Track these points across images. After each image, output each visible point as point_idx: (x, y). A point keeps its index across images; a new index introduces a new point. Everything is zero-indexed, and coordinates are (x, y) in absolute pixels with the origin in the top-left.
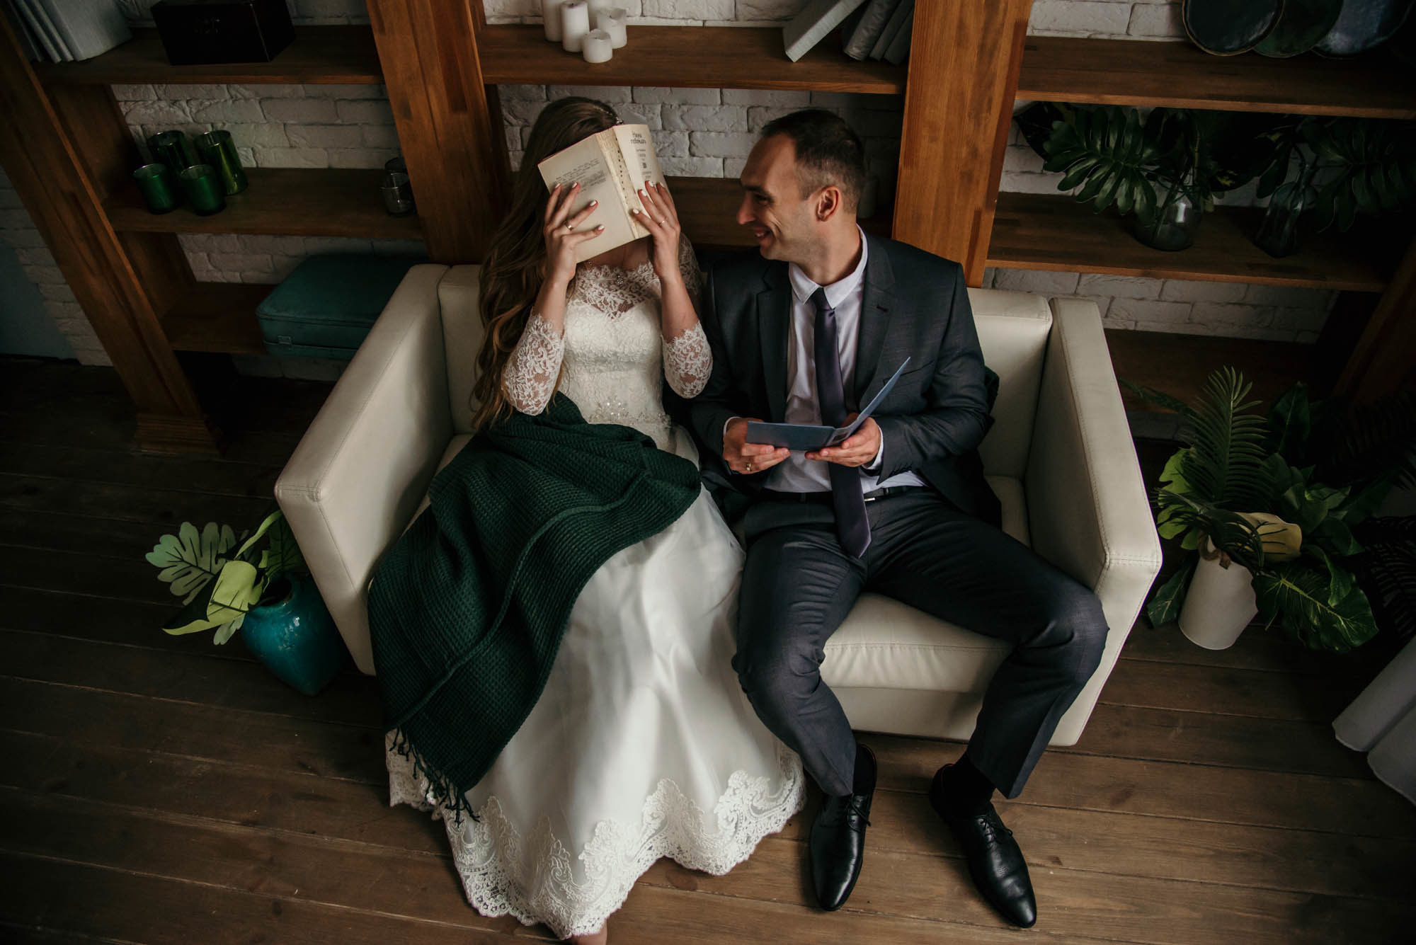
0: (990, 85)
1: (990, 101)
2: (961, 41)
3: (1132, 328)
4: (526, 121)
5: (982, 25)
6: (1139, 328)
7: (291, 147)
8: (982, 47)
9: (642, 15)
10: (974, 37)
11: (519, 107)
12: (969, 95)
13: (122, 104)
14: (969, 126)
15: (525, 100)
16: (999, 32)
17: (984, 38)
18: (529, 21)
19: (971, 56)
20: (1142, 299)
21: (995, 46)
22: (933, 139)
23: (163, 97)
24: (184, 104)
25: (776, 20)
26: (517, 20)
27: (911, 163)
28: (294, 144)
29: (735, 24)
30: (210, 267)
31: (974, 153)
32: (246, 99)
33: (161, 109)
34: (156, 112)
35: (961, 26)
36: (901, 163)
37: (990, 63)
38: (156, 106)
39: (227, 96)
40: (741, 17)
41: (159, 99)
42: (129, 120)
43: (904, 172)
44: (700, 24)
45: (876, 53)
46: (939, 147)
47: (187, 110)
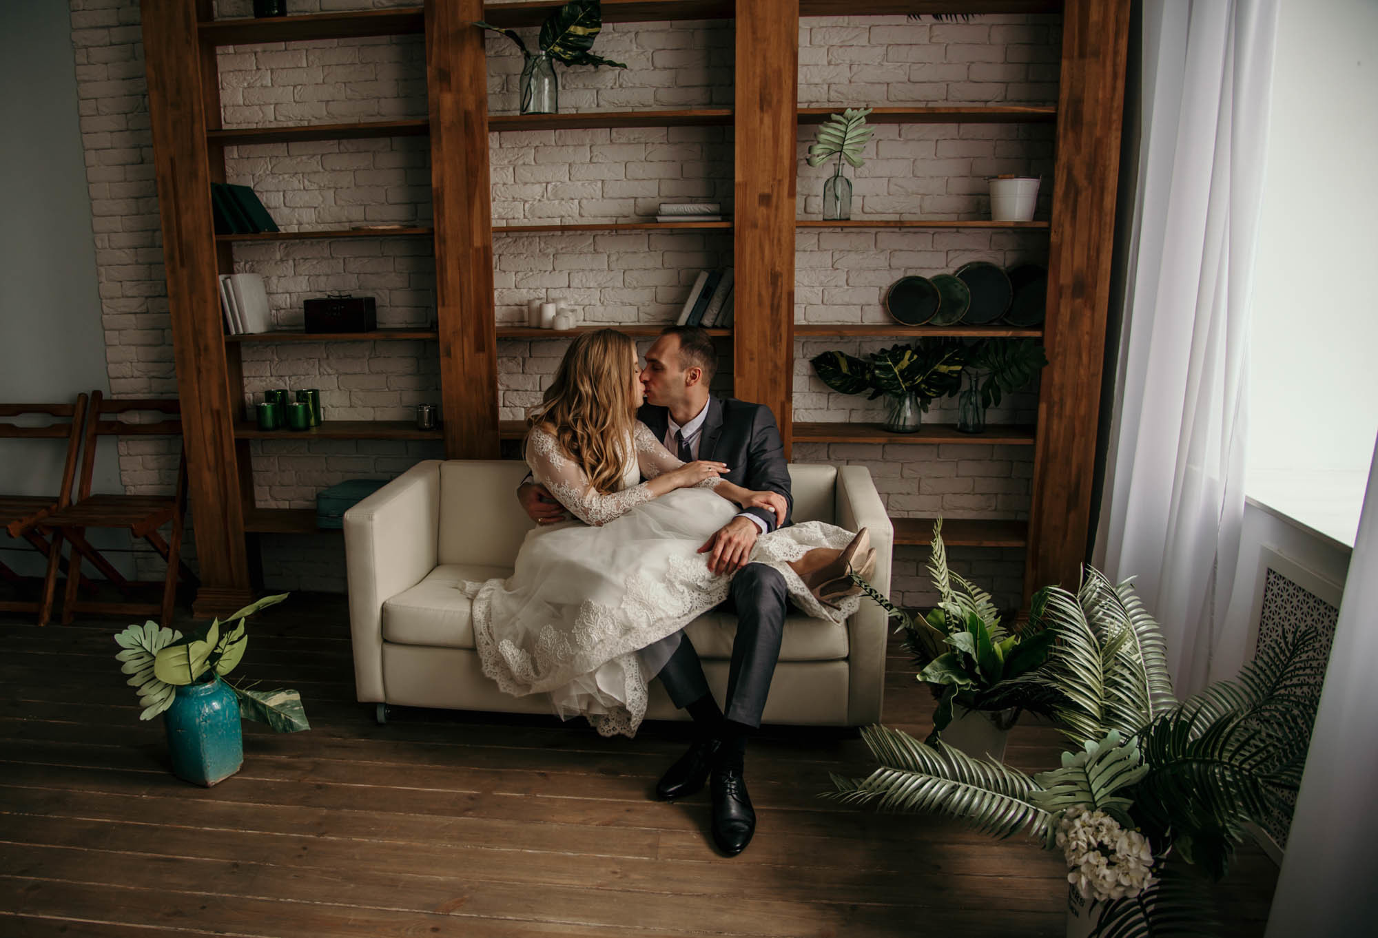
0: (779, 326)
1: (781, 335)
2: (760, 303)
3: (906, 516)
4: (508, 386)
5: (771, 293)
6: (911, 517)
7: (351, 406)
8: (772, 306)
9: (584, 320)
10: (767, 301)
11: (504, 378)
12: (769, 333)
13: (245, 379)
14: (771, 350)
15: (508, 373)
16: (780, 297)
17: (773, 300)
18: (517, 324)
19: (767, 311)
20: (909, 494)
21: (779, 306)
22: (752, 359)
23: (274, 372)
24: (287, 378)
25: (662, 321)
26: (509, 325)
27: (741, 375)
28: (353, 404)
29: (638, 324)
30: (269, 497)
31: (776, 366)
32: (329, 375)
33: (271, 381)
34: (267, 385)
35: (760, 295)
36: (735, 375)
37: (777, 315)
38: (268, 380)
39: (317, 373)
40: (641, 320)
41: (272, 376)
42: (246, 390)
43: (737, 380)
44: (618, 324)
45: (718, 323)
46: (755, 364)
47: (288, 382)
